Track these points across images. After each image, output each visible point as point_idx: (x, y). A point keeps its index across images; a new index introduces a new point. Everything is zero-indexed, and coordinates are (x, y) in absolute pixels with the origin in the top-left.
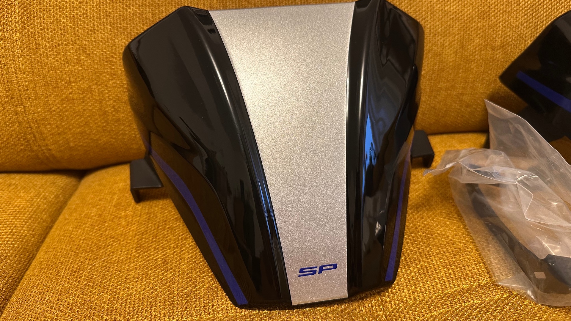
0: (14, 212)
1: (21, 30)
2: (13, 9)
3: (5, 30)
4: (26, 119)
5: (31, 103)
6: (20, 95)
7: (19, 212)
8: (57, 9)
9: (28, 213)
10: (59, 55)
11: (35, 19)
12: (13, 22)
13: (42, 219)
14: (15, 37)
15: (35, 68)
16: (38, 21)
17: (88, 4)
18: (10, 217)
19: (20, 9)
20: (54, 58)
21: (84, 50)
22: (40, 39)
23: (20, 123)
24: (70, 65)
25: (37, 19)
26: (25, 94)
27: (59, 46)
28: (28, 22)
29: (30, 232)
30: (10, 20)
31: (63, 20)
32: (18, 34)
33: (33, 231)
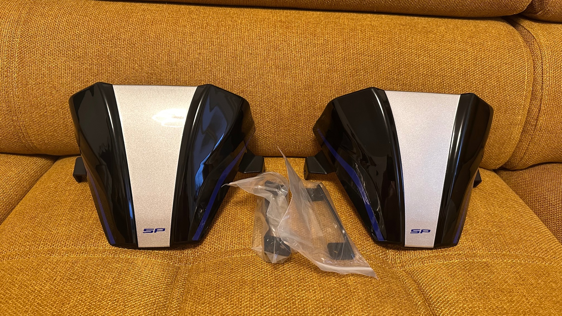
0: (6, 180)
1: (18, 72)
2: (14, 59)
3: (8, 71)
4: (18, 124)
5: (22, 115)
6: (15, 110)
7: (9, 180)
8: (40, 62)
9: (15, 181)
10: (39, 89)
11: (27, 66)
12: (14, 67)
13: (23, 185)
14: (14, 76)
15: (25, 96)
16: (28, 68)
17: (59, 61)
18: (3, 183)
19: (18, 59)
20: (36, 91)
21: (55, 88)
22: (29, 79)
23: (15, 126)
24: (46, 96)
25: (28, 67)
26: (18, 110)
27: (40, 84)
28: (22, 68)
29: (15, 193)
30: (12, 65)
31: (43, 69)
32: (16, 75)
33: (17, 192)
